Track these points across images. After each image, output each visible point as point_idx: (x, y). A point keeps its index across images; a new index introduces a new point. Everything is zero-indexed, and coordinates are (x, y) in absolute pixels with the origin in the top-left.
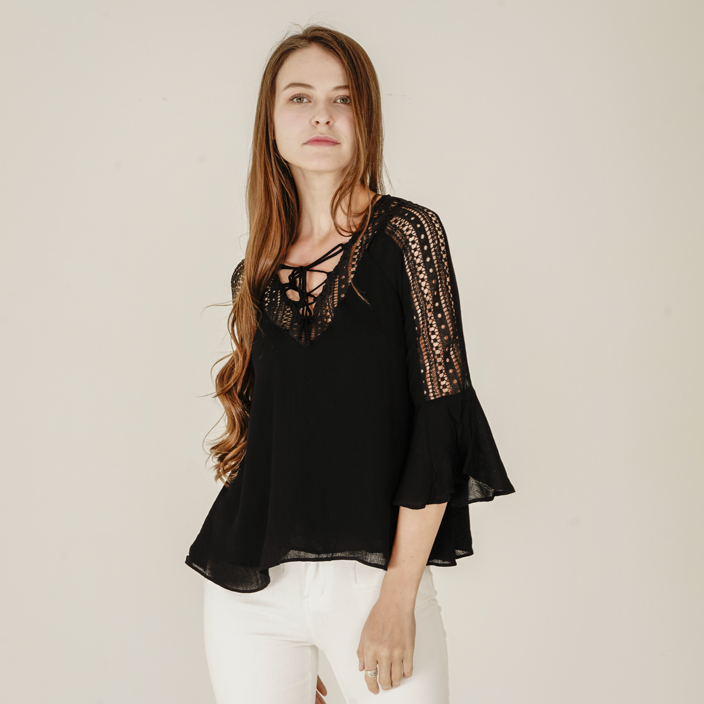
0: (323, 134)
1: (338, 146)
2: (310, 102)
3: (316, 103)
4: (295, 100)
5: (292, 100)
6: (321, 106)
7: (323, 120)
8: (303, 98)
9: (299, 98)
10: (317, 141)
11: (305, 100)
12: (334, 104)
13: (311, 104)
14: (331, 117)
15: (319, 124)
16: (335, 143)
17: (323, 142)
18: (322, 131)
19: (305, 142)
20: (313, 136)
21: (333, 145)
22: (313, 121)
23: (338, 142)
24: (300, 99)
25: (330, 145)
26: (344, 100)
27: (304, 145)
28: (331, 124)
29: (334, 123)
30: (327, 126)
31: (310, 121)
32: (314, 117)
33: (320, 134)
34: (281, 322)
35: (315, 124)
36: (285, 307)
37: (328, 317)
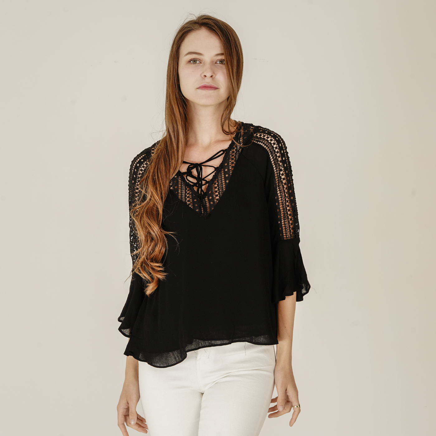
1: (217, 90)
2: (201, 63)
3: (204, 64)
4: (192, 62)
5: (190, 61)
6: (208, 66)
7: (209, 74)
8: (197, 61)
9: (194, 61)
10: (205, 87)
11: (198, 62)
12: (216, 64)
13: (201, 64)
14: (214, 73)
15: (206, 77)
16: (216, 88)
17: (208, 88)
18: (208, 81)
19: (198, 87)
20: (203, 84)
21: (214, 90)
22: (203, 75)
23: (218, 88)
26: (221, 61)
27: (197, 89)
28: (213, 77)
29: (215, 76)
30: (211, 78)
31: (201, 74)
32: (203, 73)
33: (207, 83)
34: (186, 199)
35: (204, 77)
36: (185, 187)
37: (217, 196)
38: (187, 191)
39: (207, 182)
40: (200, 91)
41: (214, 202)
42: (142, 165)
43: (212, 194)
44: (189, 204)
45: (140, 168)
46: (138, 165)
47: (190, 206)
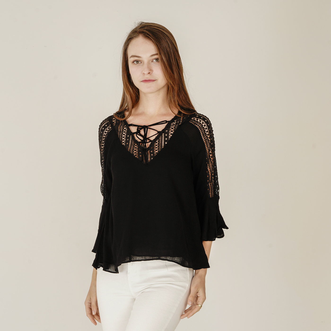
0: (148, 78)
2: (141, 63)
3: (144, 63)
4: (135, 62)
5: (133, 62)
6: (146, 65)
7: (146, 72)
8: (139, 61)
10: (145, 81)
11: (140, 62)
12: (152, 63)
13: (142, 64)
14: (151, 70)
15: (145, 74)
19: (141, 81)
20: (144, 79)
21: (153, 82)
23: (155, 80)
24: (137, 62)
31: (141, 72)
32: (143, 71)
33: (146, 78)
34: (133, 152)
35: (143, 74)
36: (134, 143)
37: (156, 150)
38: (135, 146)
39: (150, 141)
40: (142, 83)
41: (154, 154)
42: (106, 129)
43: (153, 150)
44: (136, 155)
45: (105, 131)
46: (103, 129)
47: (136, 157)
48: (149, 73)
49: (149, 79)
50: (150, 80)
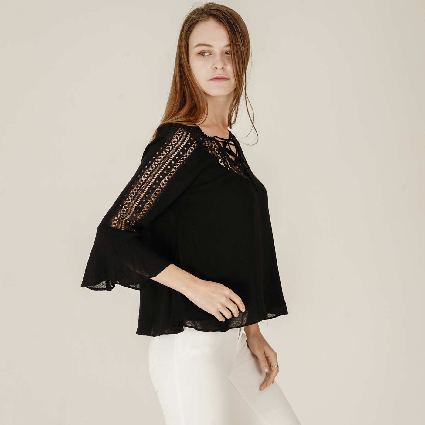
0: (220, 75)
1: (229, 80)
2: (210, 54)
3: (214, 55)
6: (218, 57)
7: (220, 66)
9: (201, 53)
10: (217, 79)
11: (206, 54)
12: (225, 55)
13: (211, 56)
14: (225, 64)
15: (217, 69)
16: (227, 79)
17: (220, 79)
18: (219, 73)
19: (209, 79)
20: (215, 76)
21: (226, 80)
22: (214, 67)
23: (229, 78)
25: (224, 81)
26: (227, 53)
27: (209, 81)
28: (224, 68)
29: (226, 67)
30: (222, 70)
31: (212, 66)
32: (214, 65)
33: (219, 75)
35: (215, 69)
40: (211, 82)
48: (222, 68)
49: (222, 76)
50: (223, 78)
